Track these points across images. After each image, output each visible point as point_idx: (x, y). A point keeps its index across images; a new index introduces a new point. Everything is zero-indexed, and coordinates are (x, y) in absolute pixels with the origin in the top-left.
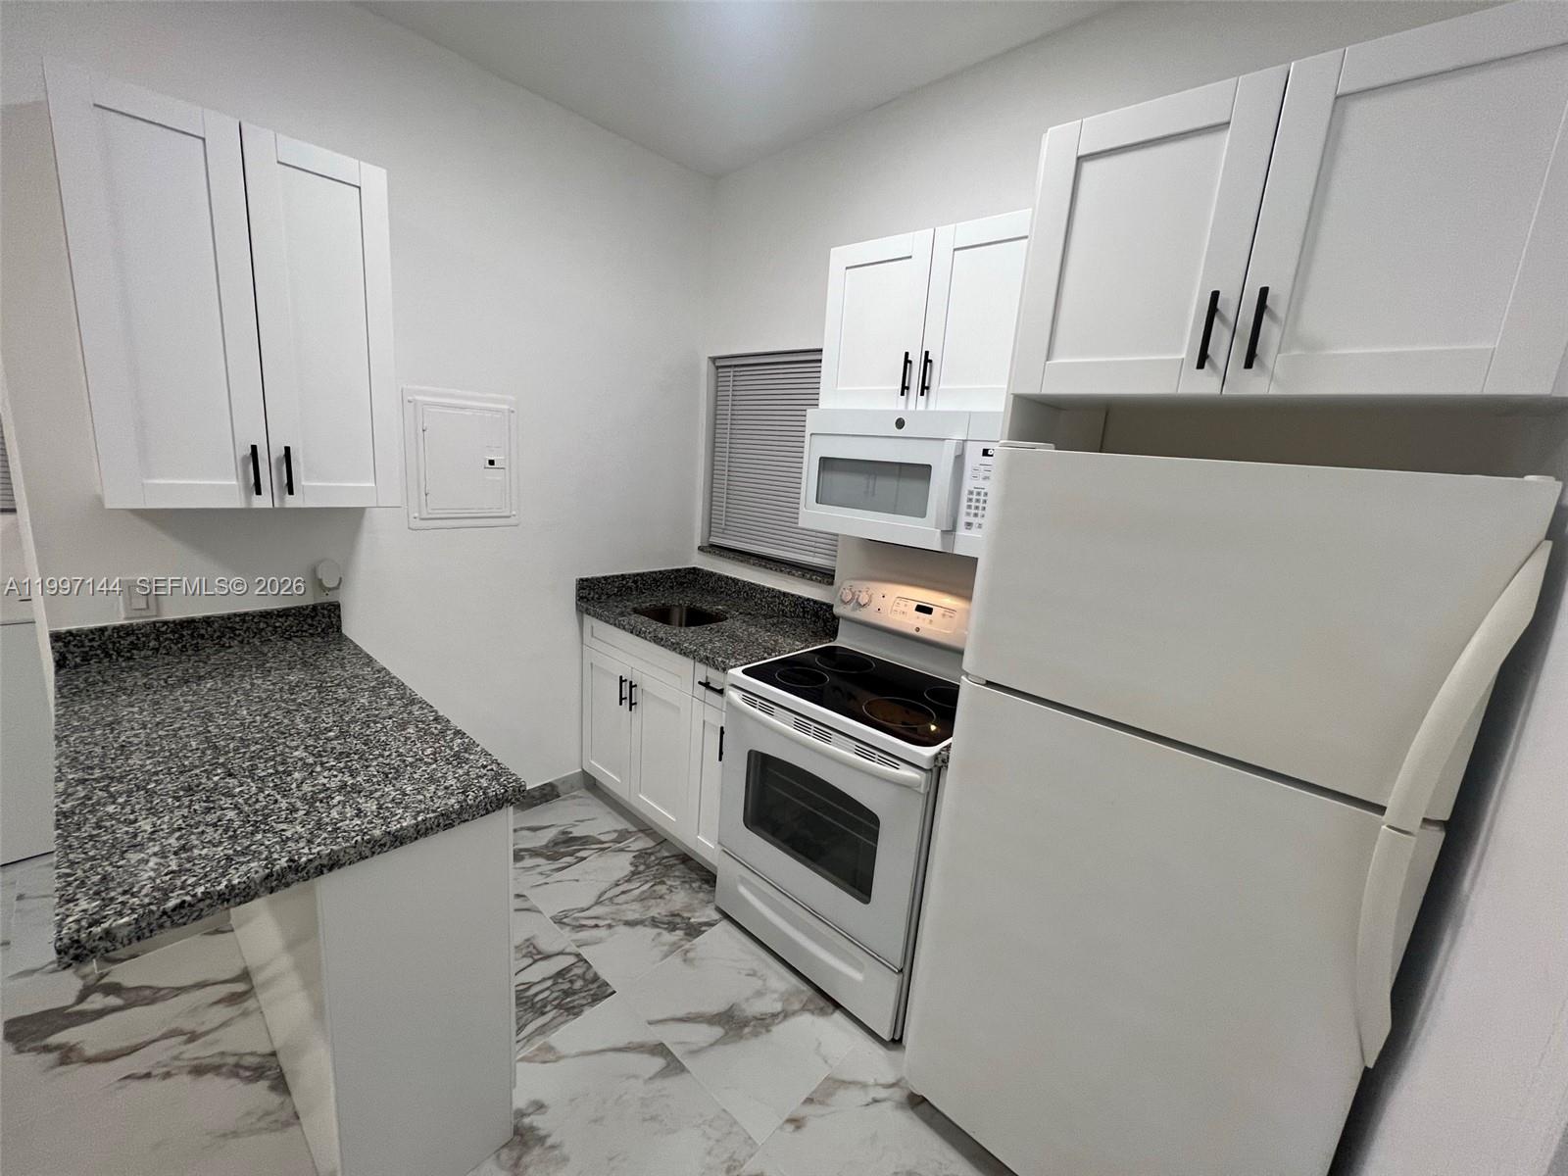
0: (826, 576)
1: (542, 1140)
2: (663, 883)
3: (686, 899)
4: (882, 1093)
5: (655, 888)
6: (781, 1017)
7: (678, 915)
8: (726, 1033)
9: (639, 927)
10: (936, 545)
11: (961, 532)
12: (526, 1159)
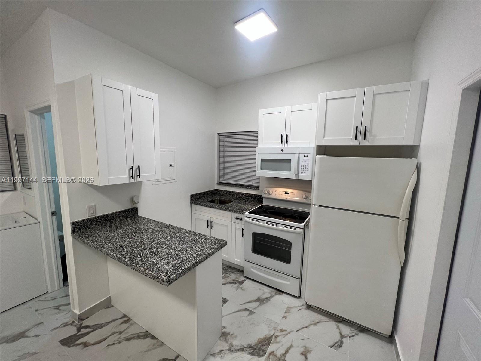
0: (257, 188)
1: (229, 334)
2: (227, 273)
3: (235, 276)
4: (301, 308)
5: (226, 275)
6: (271, 297)
7: (235, 280)
8: (260, 303)
9: (227, 285)
10: (294, 178)
11: (300, 174)
12: (227, 338)
